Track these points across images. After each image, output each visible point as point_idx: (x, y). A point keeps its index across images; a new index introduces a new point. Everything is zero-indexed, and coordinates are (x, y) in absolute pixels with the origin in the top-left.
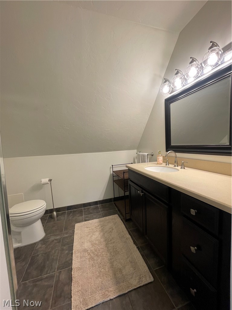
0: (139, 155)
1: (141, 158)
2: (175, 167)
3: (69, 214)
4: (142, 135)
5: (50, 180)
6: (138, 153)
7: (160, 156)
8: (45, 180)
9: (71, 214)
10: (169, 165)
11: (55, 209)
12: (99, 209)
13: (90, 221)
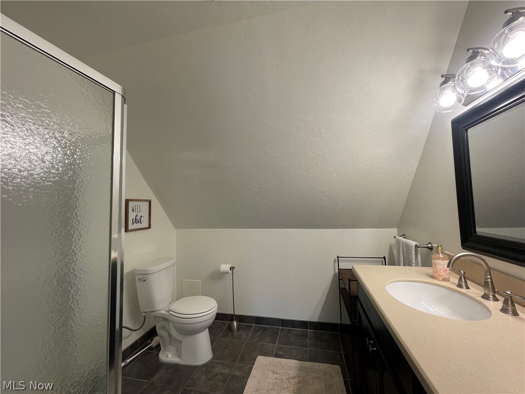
0: (398, 241)
1: (403, 249)
2: (485, 302)
3: (256, 331)
4: (406, 198)
5: (232, 268)
6: (397, 237)
7: (439, 258)
8: (225, 267)
9: (258, 334)
10: (467, 288)
11: (236, 316)
12: (308, 340)
13: (283, 361)
